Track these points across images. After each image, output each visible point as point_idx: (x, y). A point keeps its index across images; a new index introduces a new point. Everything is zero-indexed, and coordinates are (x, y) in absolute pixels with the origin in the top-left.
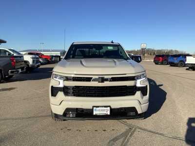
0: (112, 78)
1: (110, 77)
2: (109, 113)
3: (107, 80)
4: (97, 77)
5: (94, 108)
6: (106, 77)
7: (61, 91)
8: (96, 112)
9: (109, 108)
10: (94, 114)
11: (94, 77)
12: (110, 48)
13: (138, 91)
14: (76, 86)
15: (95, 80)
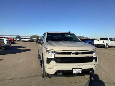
2: (81, 72)
3: (80, 53)
4: (75, 52)
5: (74, 70)
6: (79, 52)
7: (53, 60)
8: (74, 72)
9: (81, 69)
10: (73, 73)
11: (73, 52)
12: (69, 35)
13: (94, 59)
14: (62, 57)
15: (74, 54)
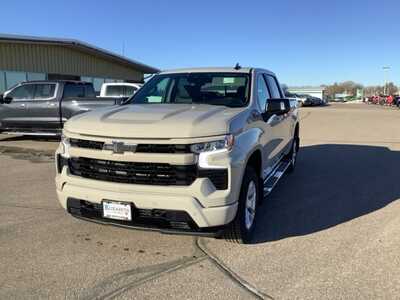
0: (139, 145)
1: (135, 143)
2: (129, 218)
5: (105, 204)
6: (127, 143)
7: (66, 165)
8: (109, 212)
9: (129, 207)
10: (105, 215)
11: (107, 142)
